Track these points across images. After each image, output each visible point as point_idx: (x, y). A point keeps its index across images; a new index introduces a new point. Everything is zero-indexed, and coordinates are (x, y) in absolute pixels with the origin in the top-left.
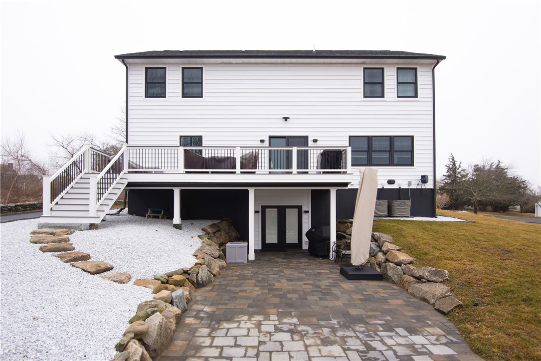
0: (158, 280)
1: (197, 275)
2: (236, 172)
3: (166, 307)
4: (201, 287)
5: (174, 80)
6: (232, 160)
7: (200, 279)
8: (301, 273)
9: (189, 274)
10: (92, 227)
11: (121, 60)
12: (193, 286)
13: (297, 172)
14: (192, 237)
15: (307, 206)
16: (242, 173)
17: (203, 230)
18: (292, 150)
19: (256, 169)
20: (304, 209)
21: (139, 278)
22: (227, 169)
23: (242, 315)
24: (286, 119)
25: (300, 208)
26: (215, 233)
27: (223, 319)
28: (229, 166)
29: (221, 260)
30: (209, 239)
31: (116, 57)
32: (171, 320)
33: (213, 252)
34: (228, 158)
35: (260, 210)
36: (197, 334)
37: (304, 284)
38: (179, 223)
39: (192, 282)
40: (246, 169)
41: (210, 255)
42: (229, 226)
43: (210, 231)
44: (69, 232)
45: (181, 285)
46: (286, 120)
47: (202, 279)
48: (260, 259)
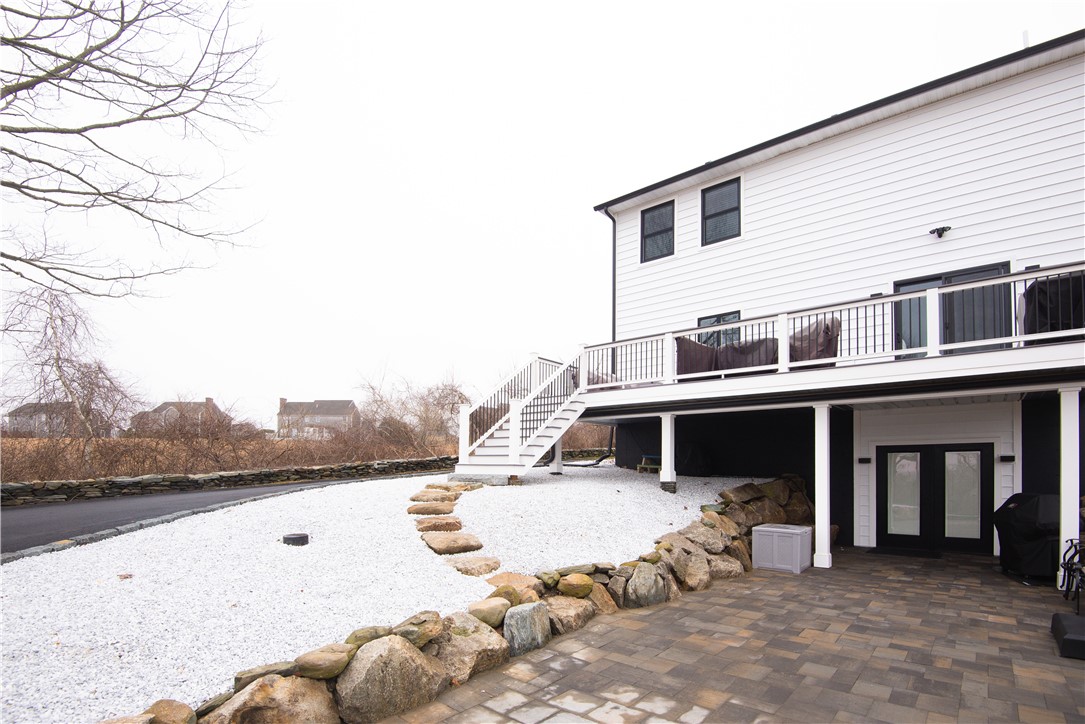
0: (539, 578)
1: (627, 581)
2: (777, 370)
3: (477, 630)
4: (633, 608)
5: (688, 218)
6: (770, 344)
7: (630, 591)
8: (916, 615)
9: (610, 577)
10: (513, 480)
11: (603, 211)
12: (614, 603)
13: (940, 352)
14: (686, 508)
15: (1009, 442)
16: (792, 370)
17: (721, 495)
18: (925, 298)
19: (835, 356)
20: (999, 452)
21: (511, 570)
22: (760, 365)
23: (632, 688)
24: (940, 232)
25: (986, 451)
26: (747, 502)
27: (581, 686)
28: (763, 357)
29: (731, 560)
30: (719, 513)
31: (597, 208)
32: (467, 659)
33: (711, 541)
34: (760, 342)
35: (873, 457)
36: (490, 704)
37: (892, 646)
38: (669, 480)
39: (614, 595)
40: (802, 360)
41: (703, 545)
42: (791, 491)
43: (734, 499)
44: (469, 487)
45: (581, 595)
46: (940, 236)
47: (635, 591)
48: (844, 569)
